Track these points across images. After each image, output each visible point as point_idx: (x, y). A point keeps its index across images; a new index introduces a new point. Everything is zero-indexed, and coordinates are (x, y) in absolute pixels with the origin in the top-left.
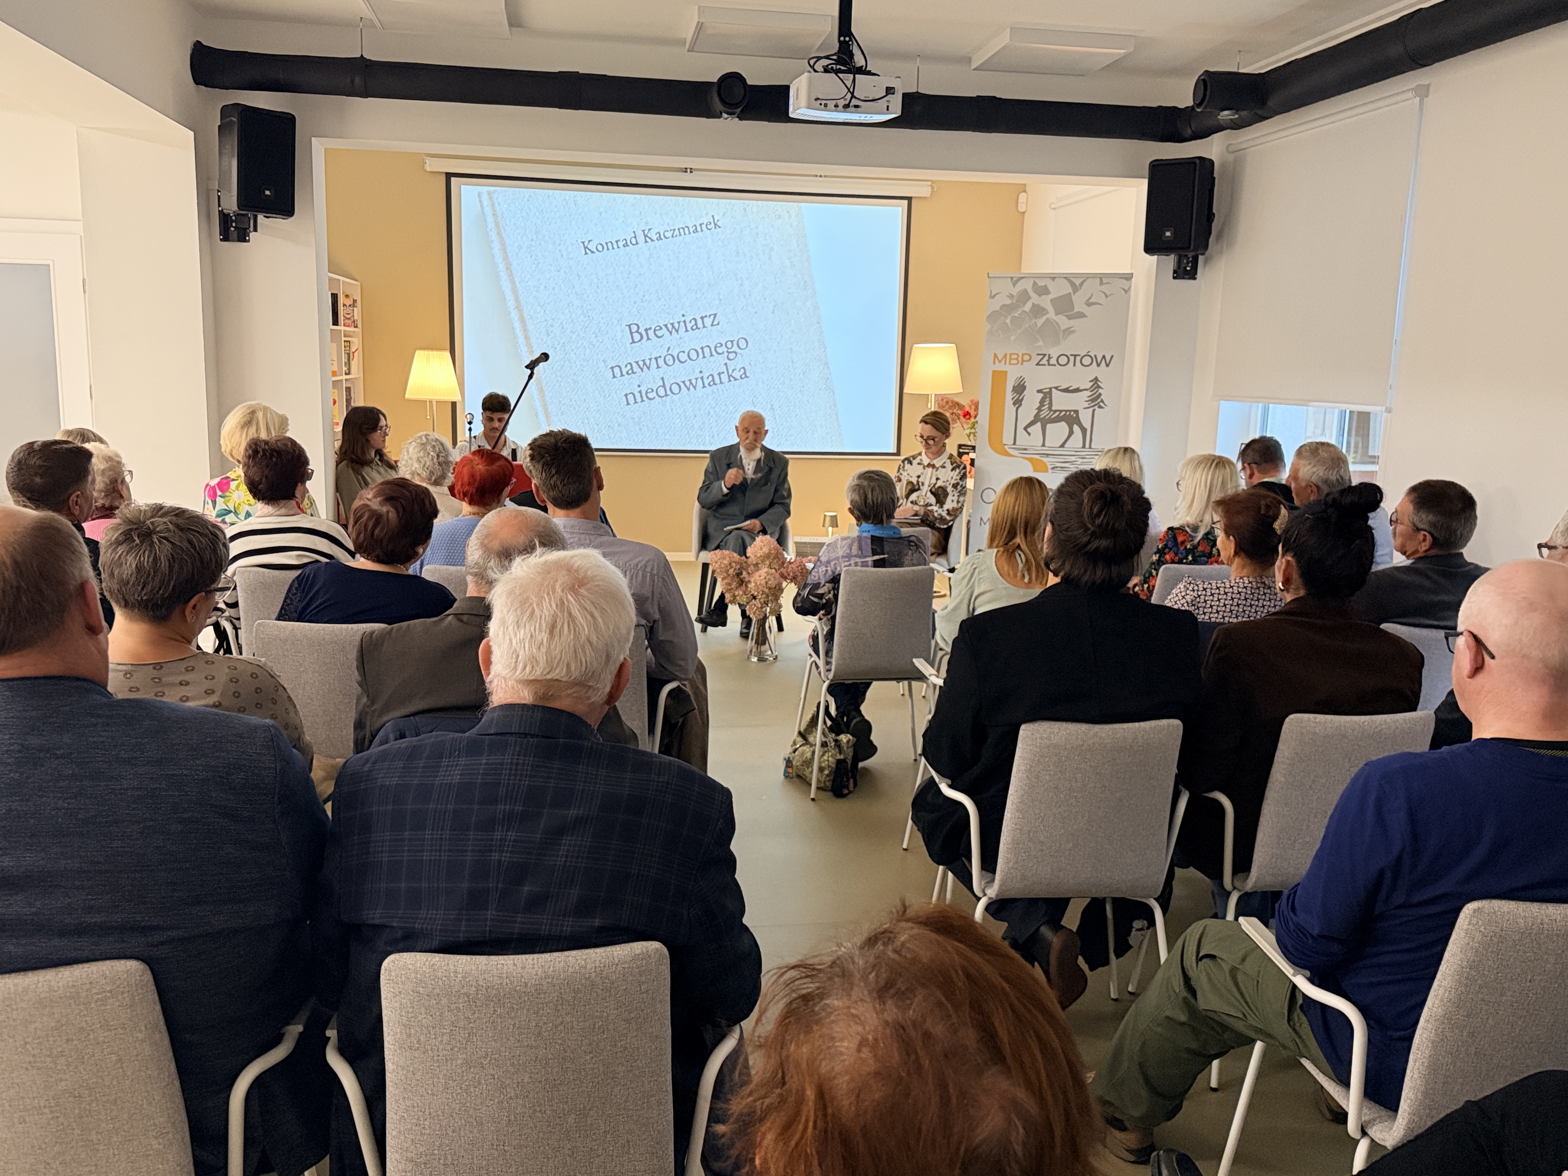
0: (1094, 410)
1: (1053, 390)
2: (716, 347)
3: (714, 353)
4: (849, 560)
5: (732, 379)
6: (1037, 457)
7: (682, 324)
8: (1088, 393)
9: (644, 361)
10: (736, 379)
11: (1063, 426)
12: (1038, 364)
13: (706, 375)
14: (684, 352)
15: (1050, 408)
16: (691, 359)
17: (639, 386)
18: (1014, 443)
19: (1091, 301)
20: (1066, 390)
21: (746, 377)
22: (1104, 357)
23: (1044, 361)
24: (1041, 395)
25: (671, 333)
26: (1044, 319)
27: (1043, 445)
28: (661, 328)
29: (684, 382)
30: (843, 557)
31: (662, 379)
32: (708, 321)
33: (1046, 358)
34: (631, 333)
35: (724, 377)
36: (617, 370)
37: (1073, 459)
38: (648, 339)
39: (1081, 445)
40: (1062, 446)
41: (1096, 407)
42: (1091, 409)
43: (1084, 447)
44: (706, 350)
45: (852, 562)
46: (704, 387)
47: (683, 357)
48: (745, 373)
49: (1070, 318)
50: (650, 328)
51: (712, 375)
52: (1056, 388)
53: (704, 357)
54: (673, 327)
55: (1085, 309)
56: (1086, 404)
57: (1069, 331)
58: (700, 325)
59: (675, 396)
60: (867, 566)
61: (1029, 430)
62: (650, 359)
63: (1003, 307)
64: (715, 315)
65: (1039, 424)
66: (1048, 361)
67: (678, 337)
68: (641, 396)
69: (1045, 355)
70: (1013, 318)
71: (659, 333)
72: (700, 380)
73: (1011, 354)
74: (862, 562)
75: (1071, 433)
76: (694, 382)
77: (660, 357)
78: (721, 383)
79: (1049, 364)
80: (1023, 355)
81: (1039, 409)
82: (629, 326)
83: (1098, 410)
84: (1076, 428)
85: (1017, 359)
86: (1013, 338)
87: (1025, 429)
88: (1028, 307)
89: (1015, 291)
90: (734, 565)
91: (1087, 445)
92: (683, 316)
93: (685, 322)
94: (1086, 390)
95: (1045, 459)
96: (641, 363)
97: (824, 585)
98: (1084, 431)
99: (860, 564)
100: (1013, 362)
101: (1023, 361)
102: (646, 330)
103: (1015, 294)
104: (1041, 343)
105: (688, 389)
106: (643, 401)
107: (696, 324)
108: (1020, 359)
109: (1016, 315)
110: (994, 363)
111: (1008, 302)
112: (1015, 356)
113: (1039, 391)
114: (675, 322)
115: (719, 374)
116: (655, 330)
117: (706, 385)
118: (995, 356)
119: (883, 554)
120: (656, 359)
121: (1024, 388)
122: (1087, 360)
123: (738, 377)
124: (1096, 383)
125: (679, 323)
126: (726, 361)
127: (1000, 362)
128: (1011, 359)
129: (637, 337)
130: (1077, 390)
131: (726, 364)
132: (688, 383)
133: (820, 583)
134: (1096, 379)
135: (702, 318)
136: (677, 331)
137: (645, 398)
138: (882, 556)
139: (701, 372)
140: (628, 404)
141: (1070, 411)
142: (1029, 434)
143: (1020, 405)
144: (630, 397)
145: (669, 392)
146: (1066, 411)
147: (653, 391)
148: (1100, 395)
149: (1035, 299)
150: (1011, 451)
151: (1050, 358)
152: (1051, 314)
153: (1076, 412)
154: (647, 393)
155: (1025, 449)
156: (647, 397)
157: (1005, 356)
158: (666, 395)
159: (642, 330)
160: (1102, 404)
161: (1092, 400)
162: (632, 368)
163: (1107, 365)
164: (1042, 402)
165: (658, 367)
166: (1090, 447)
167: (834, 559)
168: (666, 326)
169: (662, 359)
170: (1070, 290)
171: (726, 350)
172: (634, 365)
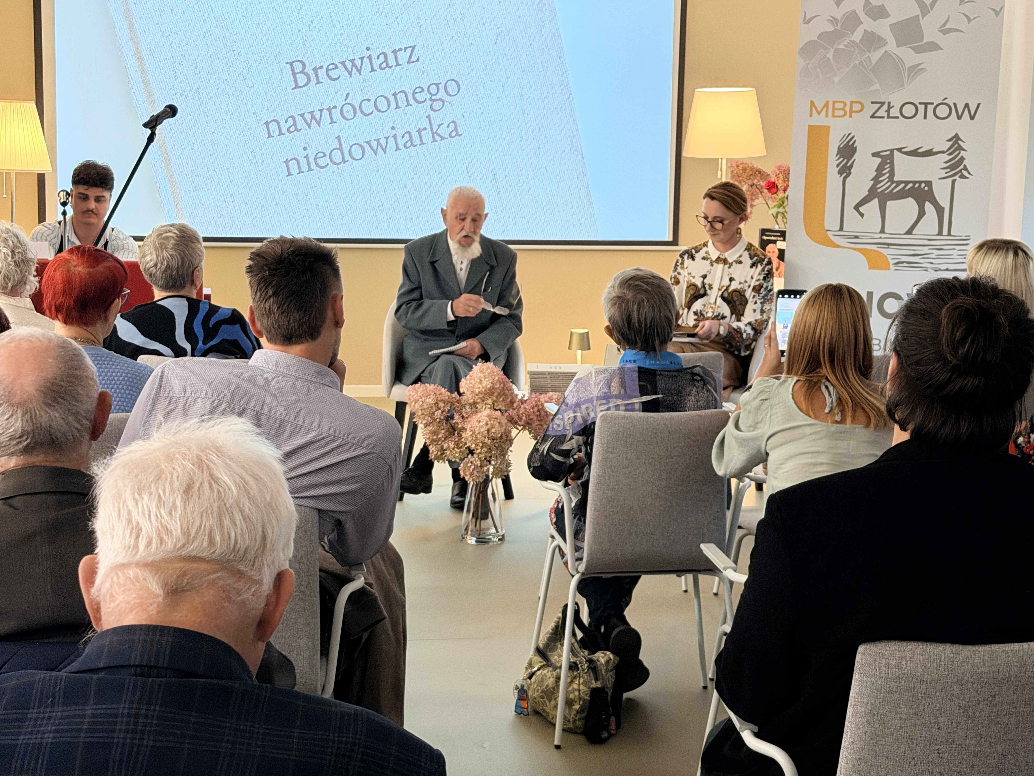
0: (954, 182)
1: (895, 151)
2: (414, 93)
3: (411, 101)
4: (608, 403)
5: (437, 138)
6: (874, 247)
7: (366, 60)
8: (946, 157)
9: (312, 113)
10: (442, 138)
11: (910, 205)
12: (873, 116)
13: (400, 132)
14: (369, 100)
15: (891, 178)
16: (379, 111)
17: (305, 149)
18: (841, 229)
19: (947, 26)
20: (914, 153)
21: (457, 134)
22: (967, 106)
23: (882, 112)
24: (879, 160)
25: (350, 74)
26: (882, 51)
27: (882, 231)
28: (336, 67)
29: (368, 143)
30: (598, 398)
31: (338, 138)
32: (403, 57)
33: (885, 107)
34: (294, 74)
35: (427, 136)
36: (273, 127)
37: (925, 250)
38: (318, 82)
39: (936, 232)
40: (910, 232)
41: (957, 177)
42: (951, 179)
43: (940, 233)
44: (401, 97)
45: (611, 405)
46: (398, 149)
47: (368, 107)
48: (456, 129)
49: (918, 50)
50: (321, 67)
51: (409, 133)
52: (900, 150)
53: (398, 107)
54: (354, 65)
55: (939, 39)
56: (943, 174)
57: (915, 70)
58: (392, 61)
59: (356, 162)
60: (633, 410)
61: (861, 209)
62: (321, 111)
63: (823, 35)
64: (414, 47)
65: (876, 201)
66: (888, 111)
67: (361, 78)
68: (309, 164)
69: (883, 104)
70: (837, 51)
71: (333, 74)
72: (391, 140)
73: (834, 102)
74: (626, 405)
75: (922, 213)
76: (383, 142)
77: (335, 107)
78: (422, 143)
79: (889, 117)
80: (852, 103)
81: (876, 180)
82: (291, 64)
83: (959, 181)
84: (928, 206)
85: (843, 109)
86: (836, 79)
87: (857, 208)
88: (857, 36)
89: (839, 13)
90: (441, 405)
91: (945, 231)
92: (368, 49)
93: (370, 57)
94: (943, 152)
95: (885, 251)
96: (308, 117)
97: (571, 438)
98: (940, 210)
99: (623, 408)
100: (837, 113)
101: (851, 111)
102: (315, 70)
103: (839, 18)
104: (877, 86)
105: (376, 153)
106: (310, 169)
107: (386, 60)
108: (847, 109)
109: (842, 47)
110: (811, 115)
111: (830, 28)
112: (841, 105)
113: (874, 155)
114: (357, 58)
115: (419, 131)
116: (328, 70)
117: (401, 146)
118: (812, 104)
119: (656, 393)
120: (329, 110)
121: (854, 150)
122: (943, 111)
123: (446, 136)
124: (956, 142)
125: (362, 59)
126: (429, 112)
127: (819, 113)
128: (834, 109)
129: (302, 80)
130: (929, 153)
131: (428, 117)
132: (374, 144)
133: (565, 436)
134: (956, 138)
135: (395, 52)
136: (359, 71)
137: (313, 166)
138: (654, 397)
139: (393, 128)
140: (289, 174)
141: (920, 182)
142: (862, 215)
143: (849, 175)
144: (293, 165)
145: (347, 157)
146: (914, 183)
147: (325, 155)
148: (962, 159)
149: (868, 24)
150: (836, 240)
151: (889, 108)
152: (891, 45)
153: (929, 184)
154: (316, 158)
155: (856, 237)
156: (316, 164)
157: (827, 104)
158: (344, 161)
159: (309, 70)
160: (965, 173)
161: (952, 168)
162: (295, 124)
163: (972, 118)
164: (880, 170)
165: (332, 122)
166: (949, 234)
167: (586, 401)
168: (343, 63)
169: (338, 109)
170: (918, 12)
171: (429, 96)
172: (299, 119)
